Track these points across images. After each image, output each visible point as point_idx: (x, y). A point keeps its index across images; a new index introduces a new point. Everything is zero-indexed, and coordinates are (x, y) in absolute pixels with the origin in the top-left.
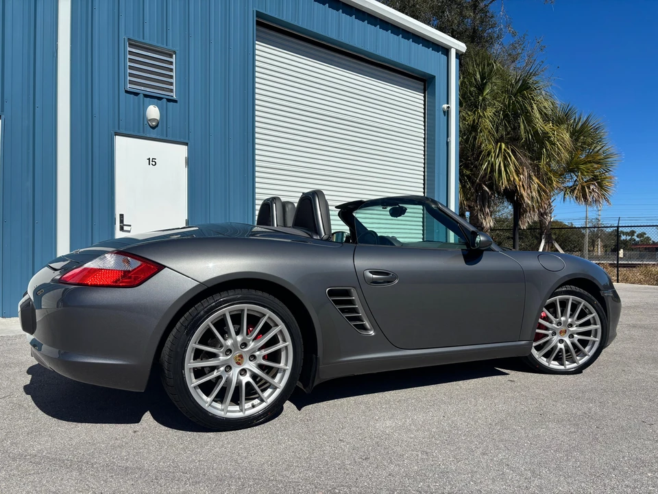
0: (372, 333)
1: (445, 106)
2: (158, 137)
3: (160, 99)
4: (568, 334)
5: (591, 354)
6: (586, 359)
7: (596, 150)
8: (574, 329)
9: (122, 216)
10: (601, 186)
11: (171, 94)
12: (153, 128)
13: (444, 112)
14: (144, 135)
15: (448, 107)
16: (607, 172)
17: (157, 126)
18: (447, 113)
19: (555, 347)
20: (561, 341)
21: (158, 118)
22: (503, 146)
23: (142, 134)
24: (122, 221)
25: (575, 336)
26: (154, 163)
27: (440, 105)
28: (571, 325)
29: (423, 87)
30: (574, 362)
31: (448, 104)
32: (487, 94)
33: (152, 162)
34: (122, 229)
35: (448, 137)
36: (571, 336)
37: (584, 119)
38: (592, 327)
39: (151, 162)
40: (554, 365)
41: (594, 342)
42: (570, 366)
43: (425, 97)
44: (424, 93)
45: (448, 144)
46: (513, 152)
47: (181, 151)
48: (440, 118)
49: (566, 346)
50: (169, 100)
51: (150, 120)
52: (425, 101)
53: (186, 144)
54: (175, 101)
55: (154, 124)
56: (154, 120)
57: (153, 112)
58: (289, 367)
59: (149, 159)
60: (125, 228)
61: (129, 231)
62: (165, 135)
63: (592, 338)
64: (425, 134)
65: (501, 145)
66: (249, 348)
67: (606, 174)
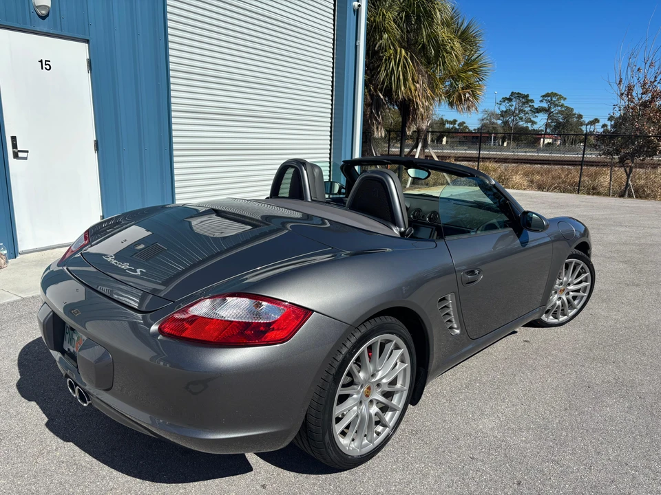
0: (458, 331)
1: (356, 4)
2: (51, 32)
4: (566, 291)
5: (579, 307)
6: (575, 311)
7: (474, 58)
8: (571, 287)
9: (14, 139)
10: (474, 95)
12: (43, 17)
13: (354, 11)
14: (32, 28)
15: (359, 6)
16: (480, 80)
17: (47, 15)
18: (357, 12)
19: (555, 304)
20: (560, 298)
21: (50, 5)
22: (403, 51)
23: (28, 27)
24: (15, 146)
25: (571, 293)
26: (48, 67)
27: (351, 3)
28: (569, 285)
30: (565, 315)
33: (45, 65)
34: (16, 156)
35: (356, 40)
36: (568, 293)
37: (465, 25)
38: (584, 284)
39: (44, 66)
40: (551, 320)
41: (583, 297)
42: (562, 319)
45: (356, 47)
46: (412, 58)
47: (80, 51)
48: (351, 17)
49: (563, 302)
51: (37, 7)
53: (87, 41)
55: (43, 12)
56: (45, 6)
58: (407, 388)
59: (41, 61)
60: (20, 155)
61: (26, 158)
62: (59, 27)
63: (581, 294)
64: (334, 34)
65: (401, 51)
66: (378, 378)
67: (480, 82)
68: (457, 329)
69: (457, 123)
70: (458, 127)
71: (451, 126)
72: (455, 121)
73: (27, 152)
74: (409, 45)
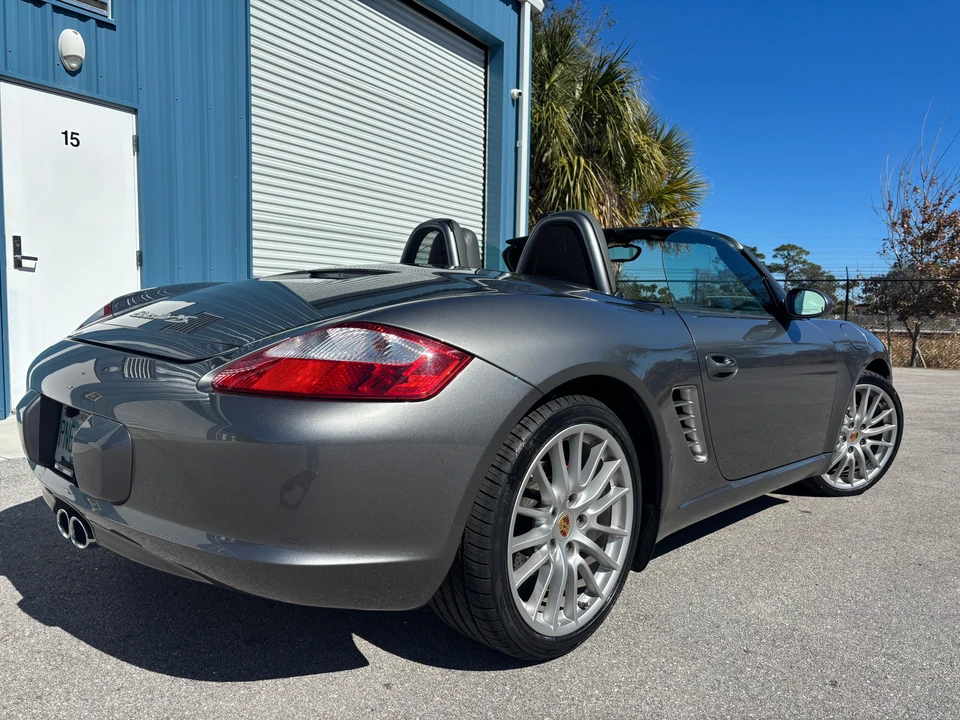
0: (703, 458)
1: (515, 91)
2: (83, 92)
3: (84, 18)
4: (860, 438)
5: (882, 464)
6: (876, 471)
8: (867, 431)
9: (17, 240)
11: (104, 12)
12: (73, 73)
13: (513, 100)
14: (55, 86)
15: (520, 94)
16: (693, 206)
17: (79, 71)
18: (517, 103)
19: (845, 457)
20: (851, 449)
21: (82, 55)
22: (582, 161)
23: (50, 83)
24: (17, 250)
25: (868, 441)
26: (75, 142)
27: (508, 90)
28: (864, 426)
29: (483, 58)
30: (861, 478)
31: (518, 88)
32: (555, 81)
33: (72, 138)
34: (18, 265)
35: (517, 139)
36: (863, 441)
37: (666, 132)
38: (887, 427)
39: (69, 140)
40: (840, 484)
41: (886, 448)
42: (858, 483)
43: (486, 74)
44: (485, 68)
45: (517, 150)
46: (594, 169)
47: (124, 125)
48: (508, 110)
49: (857, 456)
50: (101, 24)
51: (65, 57)
52: (486, 80)
53: (134, 111)
54: (111, 27)
55: (74, 65)
56: (76, 58)
57: (72, 42)
59: (66, 133)
60: (25, 263)
61: (32, 270)
62: (95, 88)
63: (883, 442)
64: (485, 132)
65: (579, 162)
68: (702, 454)
69: (657, 290)
70: (658, 296)
71: (649, 294)
72: (654, 288)
73: (36, 259)
74: (589, 152)
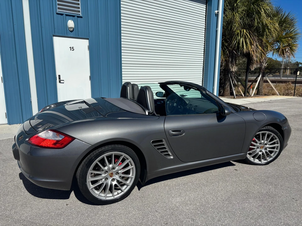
0: (172, 157)
1: (216, 11)
2: (74, 36)
3: (74, 16)
4: (264, 148)
5: (274, 157)
6: (271, 159)
7: (291, 31)
8: (267, 146)
9: (59, 76)
10: (292, 50)
11: (79, 13)
12: (71, 32)
13: (216, 15)
14: (67, 36)
15: (218, 12)
16: (295, 42)
17: (73, 31)
18: (217, 15)
19: (258, 153)
20: (261, 151)
21: (73, 27)
22: (245, 31)
23: (66, 35)
24: (60, 78)
25: (268, 149)
26: (73, 49)
27: (214, 11)
28: (266, 144)
29: (206, 1)
30: (266, 160)
31: (218, 10)
32: (239, 2)
33: (72, 49)
34: (60, 82)
35: (217, 28)
36: (266, 149)
37: (286, 14)
38: (276, 145)
39: (71, 49)
40: (257, 161)
42: (264, 162)
43: (206, 7)
44: (206, 5)
45: (217, 31)
46: (249, 33)
47: (86, 43)
48: (214, 18)
49: (263, 154)
50: (78, 17)
51: (69, 28)
52: (206, 9)
53: (88, 39)
54: (81, 17)
55: (71, 30)
57: (71, 24)
58: (134, 177)
59: (70, 47)
60: (61, 81)
61: (63, 83)
62: (77, 35)
63: (275, 150)
64: (205, 26)
65: (243, 31)
66: (116, 170)
67: (294, 43)
68: (171, 156)
73: (64, 80)
74: (249, 27)
